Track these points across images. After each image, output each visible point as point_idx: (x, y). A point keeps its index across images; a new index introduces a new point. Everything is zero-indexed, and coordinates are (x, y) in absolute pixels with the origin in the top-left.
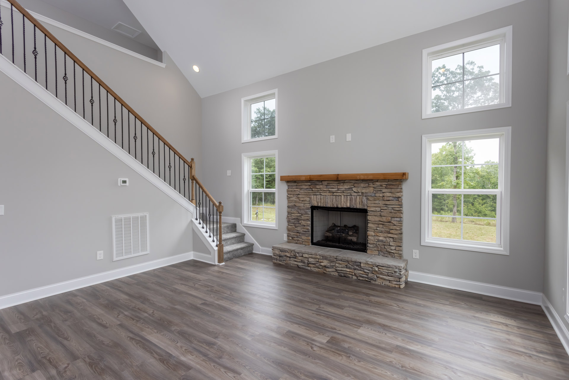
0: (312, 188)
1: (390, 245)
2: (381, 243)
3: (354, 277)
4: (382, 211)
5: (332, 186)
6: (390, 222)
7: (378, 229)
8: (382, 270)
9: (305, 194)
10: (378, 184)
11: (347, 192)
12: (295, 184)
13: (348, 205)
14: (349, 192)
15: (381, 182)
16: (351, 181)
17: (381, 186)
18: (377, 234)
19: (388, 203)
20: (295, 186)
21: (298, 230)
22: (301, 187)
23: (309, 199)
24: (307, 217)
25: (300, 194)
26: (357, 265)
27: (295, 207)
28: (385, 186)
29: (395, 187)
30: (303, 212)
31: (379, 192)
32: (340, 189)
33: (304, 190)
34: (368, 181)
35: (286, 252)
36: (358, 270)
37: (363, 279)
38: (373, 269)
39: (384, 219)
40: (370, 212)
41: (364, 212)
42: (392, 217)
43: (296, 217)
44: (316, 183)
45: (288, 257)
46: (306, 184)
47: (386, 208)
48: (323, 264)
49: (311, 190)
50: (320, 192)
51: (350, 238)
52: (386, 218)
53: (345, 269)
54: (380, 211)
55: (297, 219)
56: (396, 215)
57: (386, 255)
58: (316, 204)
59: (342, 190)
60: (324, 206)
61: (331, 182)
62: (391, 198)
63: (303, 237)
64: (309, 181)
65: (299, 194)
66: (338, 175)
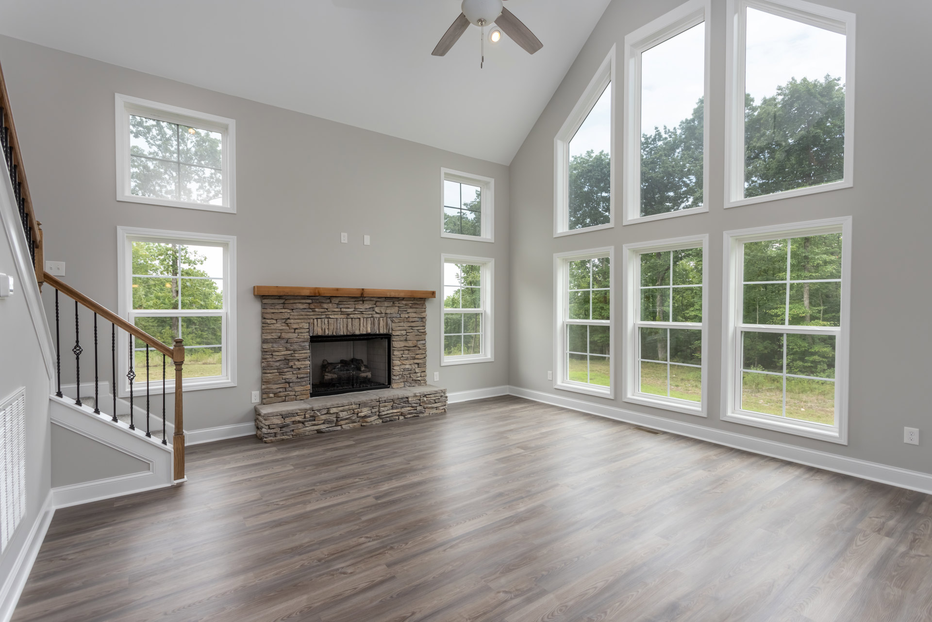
0: (313, 307)
1: (415, 373)
2: (407, 373)
3: (401, 418)
4: (408, 334)
5: (347, 305)
6: (415, 346)
7: (404, 356)
8: (430, 399)
9: (301, 317)
10: (404, 302)
11: (367, 313)
12: (282, 301)
13: (369, 331)
14: (370, 313)
15: (407, 301)
16: (372, 299)
17: (406, 305)
18: (404, 363)
19: (413, 324)
20: (281, 305)
21: (288, 377)
22: (295, 307)
23: (308, 324)
24: (306, 355)
25: (291, 317)
26: (404, 402)
27: (279, 340)
28: (410, 305)
29: (420, 307)
30: (295, 347)
31: (405, 312)
32: (359, 310)
33: (299, 310)
34: (394, 299)
35: (294, 416)
36: (406, 407)
37: (411, 415)
38: (422, 401)
39: (410, 344)
40: (396, 337)
41: (388, 337)
42: (417, 341)
43: (283, 358)
44: (321, 300)
45: (299, 422)
46: (304, 301)
47: (412, 331)
48: (363, 413)
49: (311, 310)
50: (326, 313)
51: (363, 375)
52: (412, 342)
53: (391, 411)
54: (406, 335)
55: (285, 359)
56: (420, 338)
57: (413, 385)
58: (319, 332)
59: (361, 310)
60: (334, 334)
61: (345, 299)
62: (416, 319)
63: (297, 389)
64: (308, 296)
65: (289, 318)
66: (363, 289)
